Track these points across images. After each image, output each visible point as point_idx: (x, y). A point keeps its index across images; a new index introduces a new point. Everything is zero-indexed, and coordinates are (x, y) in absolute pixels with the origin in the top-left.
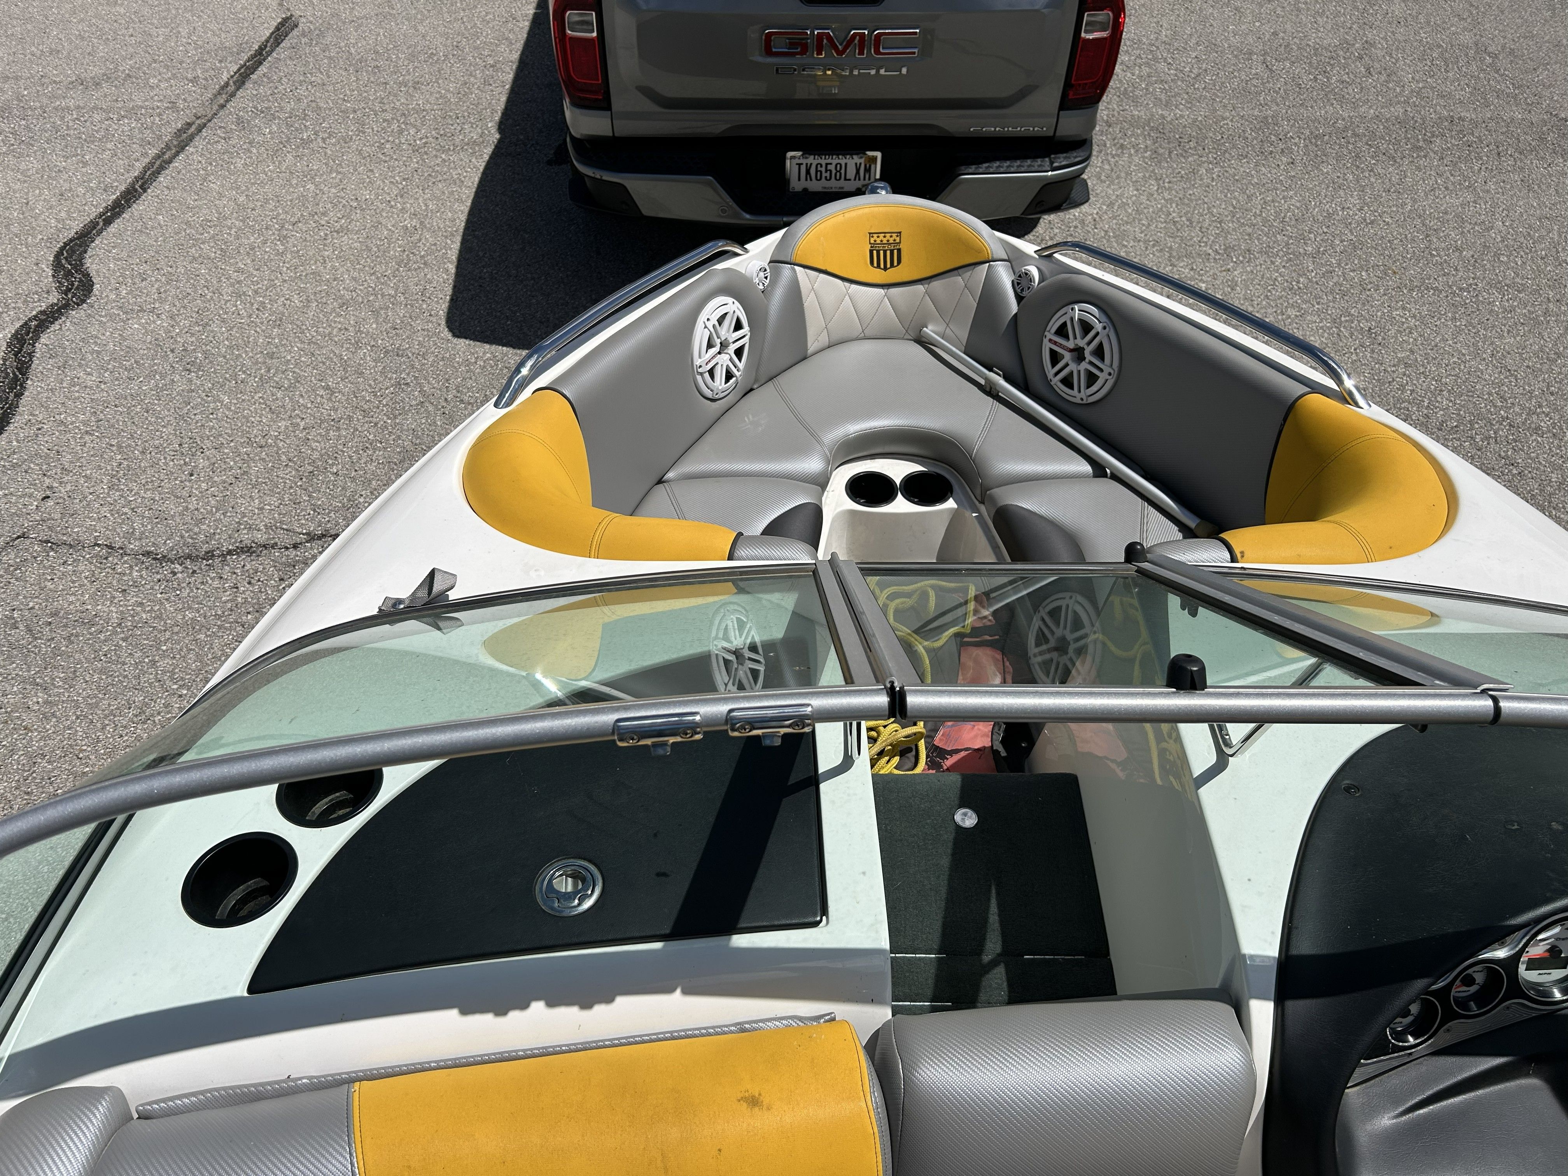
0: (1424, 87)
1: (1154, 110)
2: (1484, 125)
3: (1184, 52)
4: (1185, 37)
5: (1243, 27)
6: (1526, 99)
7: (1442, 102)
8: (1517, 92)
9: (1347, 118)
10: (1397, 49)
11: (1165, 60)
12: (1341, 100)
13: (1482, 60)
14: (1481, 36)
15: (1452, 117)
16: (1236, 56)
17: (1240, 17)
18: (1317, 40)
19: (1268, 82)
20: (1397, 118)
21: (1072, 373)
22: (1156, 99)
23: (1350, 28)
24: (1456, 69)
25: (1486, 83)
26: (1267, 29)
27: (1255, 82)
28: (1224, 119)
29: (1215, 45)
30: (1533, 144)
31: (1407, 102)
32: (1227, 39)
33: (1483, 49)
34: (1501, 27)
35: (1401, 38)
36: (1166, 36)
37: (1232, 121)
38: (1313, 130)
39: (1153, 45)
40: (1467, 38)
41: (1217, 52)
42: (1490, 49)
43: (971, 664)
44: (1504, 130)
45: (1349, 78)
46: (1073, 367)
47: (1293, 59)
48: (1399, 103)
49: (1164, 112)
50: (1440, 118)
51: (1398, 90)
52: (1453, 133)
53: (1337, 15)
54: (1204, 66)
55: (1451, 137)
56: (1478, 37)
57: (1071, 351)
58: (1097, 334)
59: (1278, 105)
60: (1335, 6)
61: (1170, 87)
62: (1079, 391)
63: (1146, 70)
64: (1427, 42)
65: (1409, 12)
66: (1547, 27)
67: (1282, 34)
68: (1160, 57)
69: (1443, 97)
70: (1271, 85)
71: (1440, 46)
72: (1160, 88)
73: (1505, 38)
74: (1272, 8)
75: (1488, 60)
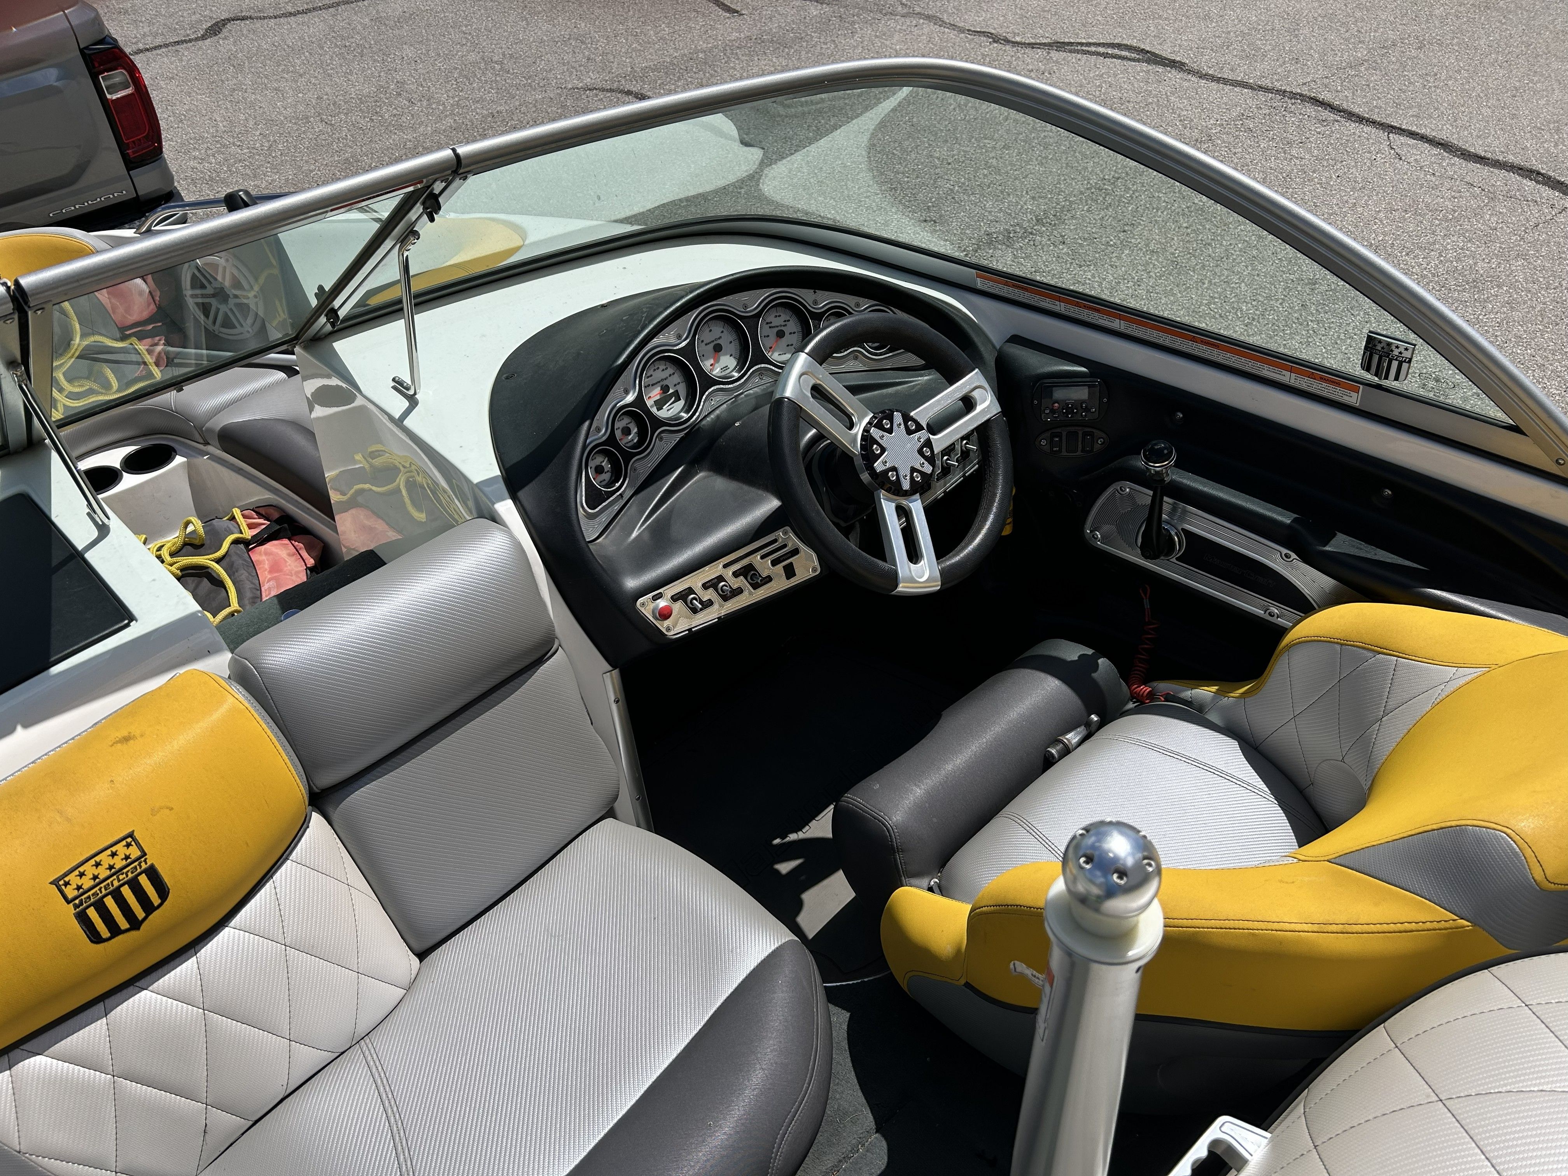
0: (459, 100)
1: (246, 184)
2: (518, 111)
3: (247, 134)
4: (241, 122)
5: (289, 101)
6: (538, 84)
7: (479, 106)
8: (529, 81)
9: (412, 139)
10: (425, 80)
11: (234, 144)
12: (400, 127)
13: (493, 68)
14: (483, 52)
15: (491, 113)
16: (295, 123)
17: (283, 94)
18: (358, 92)
19: (333, 134)
20: (451, 127)
21: (226, 315)
22: (242, 175)
23: (379, 76)
24: (477, 81)
25: (504, 83)
26: (312, 96)
27: (323, 137)
28: (311, 171)
29: (272, 121)
30: (559, 111)
31: (452, 114)
32: (280, 113)
33: (490, 60)
34: (495, 42)
35: (424, 71)
36: (224, 127)
37: (319, 170)
38: (391, 156)
39: (216, 136)
40: (472, 57)
41: (277, 125)
42: (495, 59)
43: (264, 558)
44: (534, 109)
45: (398, 111)
46: (223, 308)
47: (345, 111)
48: (446, 116)
49: (256, 182)
50: (483, 117)
51: (441, 107)
52: (499, 123)
53: (363, 70)
54: (271, 138)
55: (498, 126)
56: (481, 53)
57: (213, 296)
58: (225, 268)
59: (351, 147)
60: (359, 64)
61: (250, 162)
62: (242, 326)
63: (220, 157)
64: (445, 69)
65: (419, 52)
66: (527, 32)
67: (325, 97)
68: (228, 143)
69: (478, 101)
70: (337, 135)
71: (456, 69)
72: (242, 166)
73: (502, 48)
74: (306, 80)
75: (498, 67)
